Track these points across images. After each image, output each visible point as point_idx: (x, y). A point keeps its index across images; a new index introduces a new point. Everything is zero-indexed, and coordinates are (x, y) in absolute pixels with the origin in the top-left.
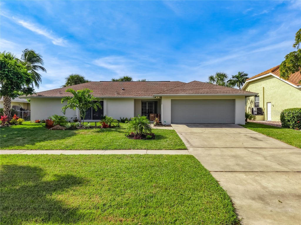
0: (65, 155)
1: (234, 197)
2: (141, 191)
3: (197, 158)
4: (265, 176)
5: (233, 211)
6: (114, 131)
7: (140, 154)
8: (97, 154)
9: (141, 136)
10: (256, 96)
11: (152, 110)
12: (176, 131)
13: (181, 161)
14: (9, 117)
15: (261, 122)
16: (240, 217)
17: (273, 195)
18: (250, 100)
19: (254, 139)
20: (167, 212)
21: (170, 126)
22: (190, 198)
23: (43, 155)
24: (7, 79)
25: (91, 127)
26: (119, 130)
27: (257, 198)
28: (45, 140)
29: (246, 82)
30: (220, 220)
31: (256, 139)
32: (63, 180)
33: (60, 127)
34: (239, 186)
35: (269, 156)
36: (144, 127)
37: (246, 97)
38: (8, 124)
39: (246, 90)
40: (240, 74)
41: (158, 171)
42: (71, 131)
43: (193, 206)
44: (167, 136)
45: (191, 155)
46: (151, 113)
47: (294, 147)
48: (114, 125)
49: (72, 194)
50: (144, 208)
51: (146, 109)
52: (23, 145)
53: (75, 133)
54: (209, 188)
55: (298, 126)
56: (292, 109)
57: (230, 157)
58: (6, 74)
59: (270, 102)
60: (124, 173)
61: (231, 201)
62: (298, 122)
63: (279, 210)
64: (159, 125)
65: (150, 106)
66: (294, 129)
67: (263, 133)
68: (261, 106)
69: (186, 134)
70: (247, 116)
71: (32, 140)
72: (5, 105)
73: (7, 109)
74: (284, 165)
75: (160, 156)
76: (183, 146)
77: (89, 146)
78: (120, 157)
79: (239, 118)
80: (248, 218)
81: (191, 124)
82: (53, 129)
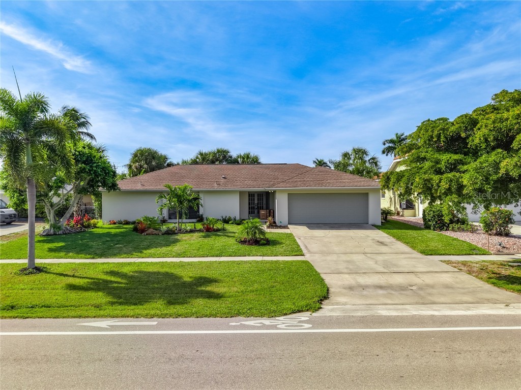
3: (311, 262)
6: (221, 235)
7: (257, 260)
8: (215, 260)
9: (254, 242)
11: (263, 204)
12: (294, 234)
13: (296, 266)
14: (81, 217)
19: (379, 244)
21: (286, 227)
25: (191, 231)
26: (226, 234)
31: (382, 243)
33: (155, 232)
34: (339, 282)
35: (382, 261)
36: (257, 232)
38: (81, 227)
40: (398, 137)
42: (170, 237)
44: (283, 241)
45: (307, 261)
46: (260, 209)
48: (218, 228)
51: (254, 203)
53: (177, 239)
55: (439, 227)
57: (343, 262)
62: (439, 222)
64: (273, 226)
65: (260, 199)
66: (435, 230)
69: (305, 238)
70: (387, 213)
71: (136, 249)
73: (79, 207)
76: (300, 252)
77: (202, 253)
81: (314, 224)
82: (147, 235)
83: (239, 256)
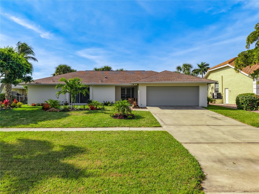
0: (65, 132)
1: (201, 161)
2: (131, 157)
3: (170, 133)
4: (223, 146)
5: (200, 169)
6: (100, 112)
7: (125, 130)
8: (90, 131)
9: (123, 117)
10: (216, 83)
11: (130, 95)
12: (151, 112)
13: (158, 136)
14: (10, 101)
15: (220, 105)
16: (205, 174)
17: (229, 159)
18: (211, 86)
19: (214, 118)
20: (153, 171)
21: (145, 108)
22: (168, 161)
23: (46, 132)
24: (11, 69)
25: (81, 110)
26: (104, 112)
27: (218, 161)
28: (44, 120)
29: (208, 71)
30: (191, 175)
31: (216, 118)
32: (69, 150)
33: (56, 110)
34: (203, 153)
35: (227, 132)
36: (126, 109)
37: (208, 84)
38: (9, 107)
39: (208, 78)
40: (202, 64)
41: (141, 143)
42: (65, 113)
43: (171, 166)
44: (145, 117)
45: (165, 131)
46: (129, 98)
47: (246, 125)
48: (100, 108)
49: (79, 159)
50: (135, 168)
51: (125, 94)
52: (28, 124)
53: (69, 114)
54: (182, 155)
55: (250, 108)
56: (245, 94)
57: (196, 132)
58: (11, 65)
59: (228, 89)
60: (115, 144)
61: (198, 163)
62: (250, 104)
63: (233, 169)
64: (137, 107)
65: (128, 91)
66: (247, 110)
67: (222, 114)
68: (220, 91)
69: (160, 114)
70: (209, 100)
71: (34, 120)
72: (6, 91)
73: (9, 94)
74: (238, 138)
75: (141, 132)
76: (158, 124)
77: (82, 125)
78: (109, 133)
79: (203, 101)
80: (211, 174)
81: (163, 106)
82: (49, 111)
83: (111, 127)
